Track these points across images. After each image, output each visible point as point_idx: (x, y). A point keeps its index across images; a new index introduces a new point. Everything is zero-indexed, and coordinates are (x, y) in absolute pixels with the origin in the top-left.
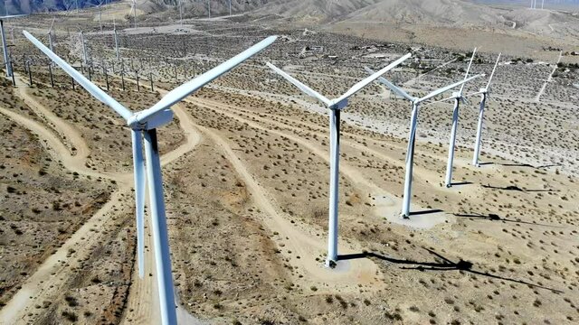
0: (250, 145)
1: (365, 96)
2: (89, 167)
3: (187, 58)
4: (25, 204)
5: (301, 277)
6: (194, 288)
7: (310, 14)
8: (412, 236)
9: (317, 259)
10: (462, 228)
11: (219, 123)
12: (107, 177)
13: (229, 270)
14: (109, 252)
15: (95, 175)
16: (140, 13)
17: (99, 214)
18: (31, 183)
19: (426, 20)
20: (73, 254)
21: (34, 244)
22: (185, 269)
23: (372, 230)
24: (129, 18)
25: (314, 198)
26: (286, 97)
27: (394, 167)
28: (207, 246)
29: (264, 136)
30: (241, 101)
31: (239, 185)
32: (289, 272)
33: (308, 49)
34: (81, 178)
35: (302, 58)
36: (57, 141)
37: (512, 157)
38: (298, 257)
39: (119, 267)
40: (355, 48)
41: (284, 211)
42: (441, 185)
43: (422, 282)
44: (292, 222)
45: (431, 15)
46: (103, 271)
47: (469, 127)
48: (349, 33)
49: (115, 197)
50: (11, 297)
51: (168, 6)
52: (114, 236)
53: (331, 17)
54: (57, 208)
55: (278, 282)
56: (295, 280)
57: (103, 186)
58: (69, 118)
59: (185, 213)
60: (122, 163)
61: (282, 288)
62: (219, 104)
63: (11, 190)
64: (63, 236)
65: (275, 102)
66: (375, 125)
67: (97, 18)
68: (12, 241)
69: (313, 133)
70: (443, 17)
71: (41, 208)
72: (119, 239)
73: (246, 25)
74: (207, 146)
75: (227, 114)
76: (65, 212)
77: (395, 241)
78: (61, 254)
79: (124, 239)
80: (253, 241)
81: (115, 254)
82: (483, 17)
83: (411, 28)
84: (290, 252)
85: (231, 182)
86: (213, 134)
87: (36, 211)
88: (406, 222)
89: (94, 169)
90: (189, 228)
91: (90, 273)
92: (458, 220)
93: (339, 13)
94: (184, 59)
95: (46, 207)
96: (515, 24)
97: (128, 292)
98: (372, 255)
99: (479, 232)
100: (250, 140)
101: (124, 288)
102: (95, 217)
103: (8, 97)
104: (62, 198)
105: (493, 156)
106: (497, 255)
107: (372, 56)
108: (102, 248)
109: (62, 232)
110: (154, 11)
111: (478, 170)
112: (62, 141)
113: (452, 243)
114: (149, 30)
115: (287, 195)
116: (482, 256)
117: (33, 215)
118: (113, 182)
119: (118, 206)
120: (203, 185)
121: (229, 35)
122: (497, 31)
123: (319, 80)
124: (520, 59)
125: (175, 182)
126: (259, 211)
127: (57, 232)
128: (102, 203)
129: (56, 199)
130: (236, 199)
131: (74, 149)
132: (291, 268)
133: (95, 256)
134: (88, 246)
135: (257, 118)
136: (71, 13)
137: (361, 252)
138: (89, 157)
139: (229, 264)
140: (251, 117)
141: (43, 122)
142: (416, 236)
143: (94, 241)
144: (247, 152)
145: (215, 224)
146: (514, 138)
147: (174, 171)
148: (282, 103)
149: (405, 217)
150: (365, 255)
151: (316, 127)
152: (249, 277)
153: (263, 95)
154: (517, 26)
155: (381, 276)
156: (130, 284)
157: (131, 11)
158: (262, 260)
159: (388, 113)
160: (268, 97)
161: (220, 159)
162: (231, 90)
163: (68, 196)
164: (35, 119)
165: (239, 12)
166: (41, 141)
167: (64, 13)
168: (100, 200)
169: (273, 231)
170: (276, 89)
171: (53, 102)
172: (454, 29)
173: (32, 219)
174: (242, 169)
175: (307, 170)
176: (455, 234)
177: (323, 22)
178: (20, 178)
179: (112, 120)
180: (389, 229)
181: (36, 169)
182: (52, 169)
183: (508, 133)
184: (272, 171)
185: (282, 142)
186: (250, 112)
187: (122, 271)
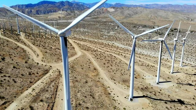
0: (99, 56)
1: (139, 42)
2: (43, 61)
3: (78, 30)
4: (19, 72)
5: (119, 104)
6: (78, 105)
7: (119, 16)
8: (161, 90)
9: (125, 98)
10: (180, 88)
11: (88, 49)
12: (49, 65)
13: (92, 99)
14: (47, 91)
15: (44, 64)
16: (63, 16)
17: (45, 77)
18: (22, 65)
19: (159, 18)
20: (34, 91)
21: (20, 86)
22: (75, 98)
23: (146, 88)
24: (59, 17)
25: (123, 75)
26: (110, 42)
27: (151, 66)
28: (83, 90)
29: (103, 54)
30: (95, 43)
31: (95, 69)
32: (114, 102)
33: (118, 27)
34: (39, 65)
35: (116, 30)
36: (32, 52)
37: (194, 64)
38: (118, 96)
39: (51, 96)
40: (135, 27)
41: (112, 79)
42: (169, 73)
43: (167, 108)
44: (115, 83)
45: (161, 17)
46: (44, 97)
47: (177, 53)
48: (132, 22)
49: (51, 71)
50: (9, 105)
51: (72, 14)
52: (50, 85)
53: (126, 17)
54: (30, 74)
55: (110, 105)
56: (117, 105)
57: (47, 68)
58: (37, 45)
59: (75, 78)
60: (54, 60)
61: (112, 107)
62: (88, 43)
63: (14, 67)
64: (31, 84)
65: (107, 43)
66: (143, 52)
67: (49, 17)
68: (12, 85)
69: (120, 53)
70: (165, 17)
71: (24, 74)
72: (51, 86)
73: (97, 20)
74: (84, 56)
75: (90, 47)
76: (33, 75)
77: (155, 92)
78: (30, 90)
79: (53, 86)
80: (100, 89)
81: (50, 91)
82: (179, 17)
83: (154, 21)
84: (114, 94)
85: (92, 68)
86: (86, 52)
87: (22, 75)
88: (158, 85)
89: (44, 62)
90: (77, 83)
91: (39, 98)
92: (178, 85)
93: (129, 16)
94: (77, 30)
95: (26, 74)
96: (190, 20)
97: (53, 106)
98: (147, 97)
99: (186, 90)
100: (98, 55)
101: (52, 104)
102: (43, 78)
103: (17, 38)
104: (32, 71)
105: (187, 63)
106: (194, 99)
107: (141, 29)
108: (45, 89)
109: (31, 82)
110: (67, 15)
111: (182, 68)
112: (34, 53)
113: (176, 94)
114: (66, 21)
115: (113, 73)
116: (188, 99)
117: (21, 76)
118: (51, 66)
119: (52, 74)
120: (82, 69)
121: (92, 23)
122: (184, 22)
123: (122, 37)
124: (193, 31)
125: (73, 67)
126: (102, 79)
127: (29, 82)
128: (46, 73)
129: (30, 71)
130: (94, 74)
131: (38, 55)
132: (115, 100)
133: (42, 92)
134: (40, 88)
135: (101, 48)
136: (41, 15)
137: (142, 96)
138: (43, 58)
139: (92, 97)
140: (99, 48)
141: (29, 46)
142: (162, 90)
143: (42, 86)
144: (98, 58)
145: (86, 82)
146: (194, 58)
147: (72, 64)
148: (109, 44)
149: (157, 84)
150: (144, 96)
151: (122, 51)
152: (99, 103)
153: (103, 41)
154: (191, 20)
155: (151, 105)
156: (54, 103)
157: (60, 15)
158: (104, 96)
159: (147, 48)
160: (105, 42)
161: (88, 60)
162: (92, 39)
163: (34, 70)
164: (26, 45)
165: (95, 16)
166: (27, 52)
167: (38, 15)
168: (46, 72)
169: (108, 86)
170: (107, 39)
171: (32, 41)
172: (169, 21)
173: (21, 77)
174: (96, 64)
175: (119, 65)
176: (177, 90)
177: (123, 19)
178: (18, 64)
179: (52, 47)
180: (152, 88)
181: (24, 61)
182: (30, 61)
183: (192, 55)
184: (107, 65)
185: (110, 56)
186: (98, 46)
187: (51, 98)
